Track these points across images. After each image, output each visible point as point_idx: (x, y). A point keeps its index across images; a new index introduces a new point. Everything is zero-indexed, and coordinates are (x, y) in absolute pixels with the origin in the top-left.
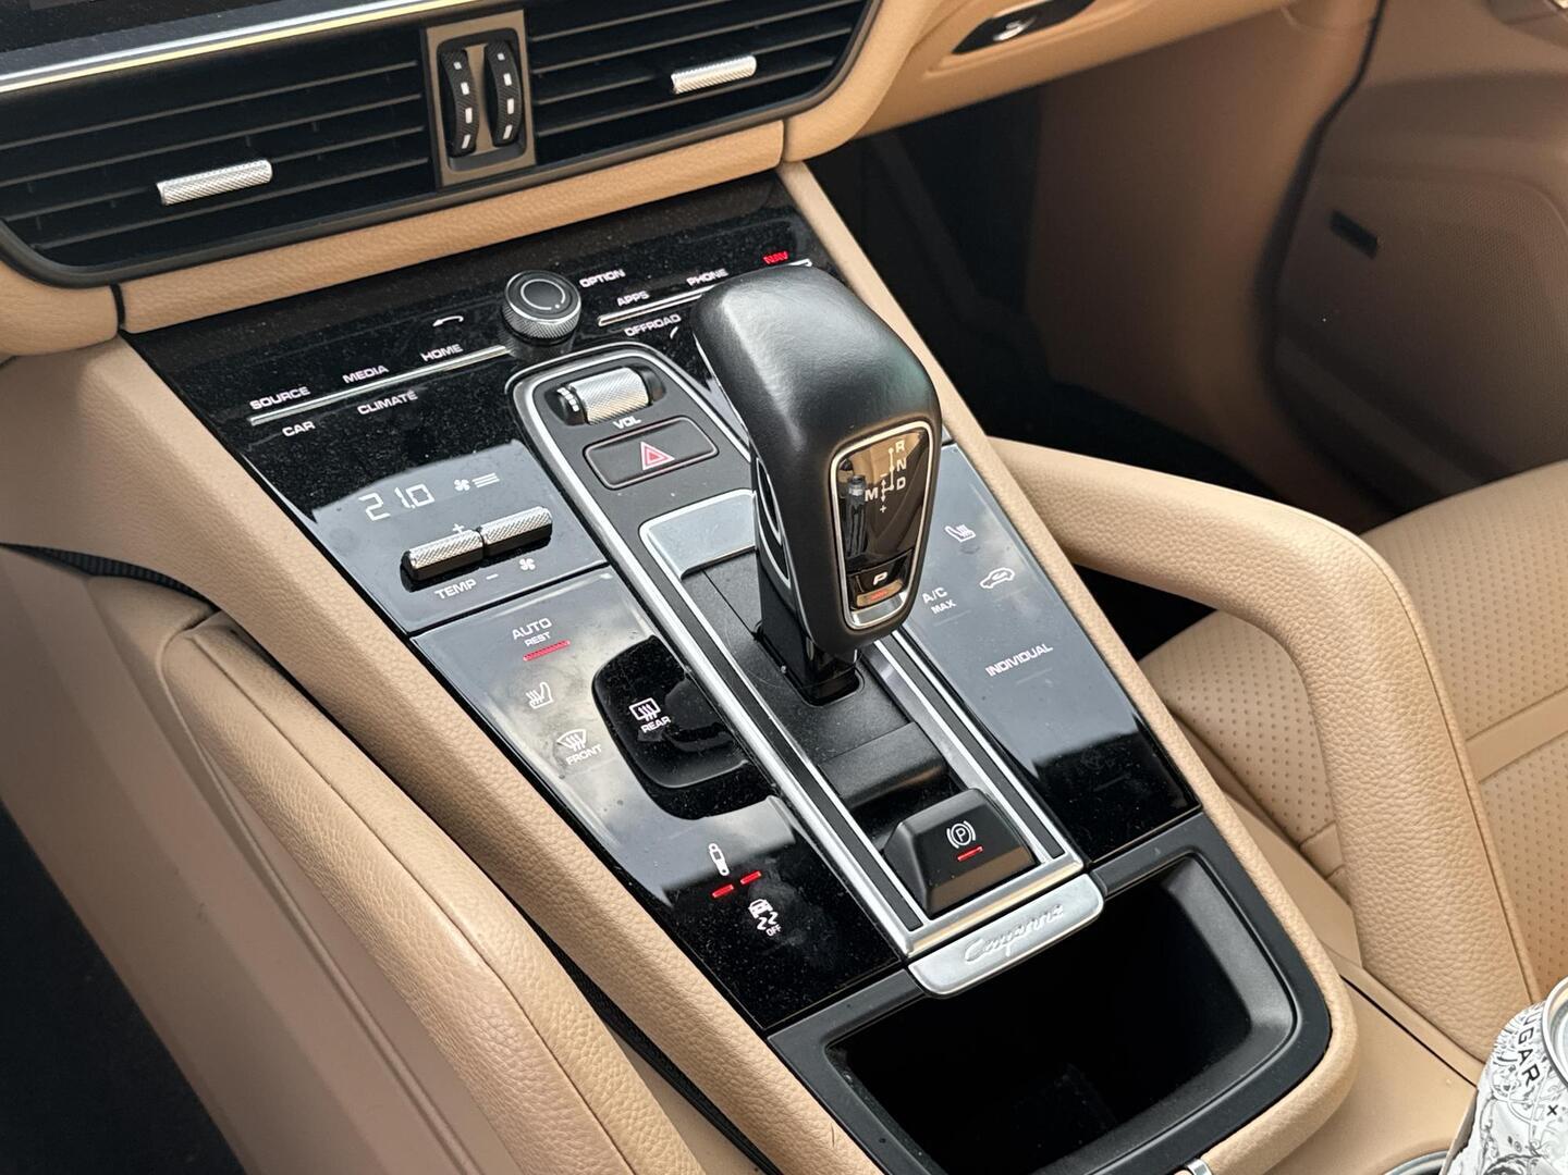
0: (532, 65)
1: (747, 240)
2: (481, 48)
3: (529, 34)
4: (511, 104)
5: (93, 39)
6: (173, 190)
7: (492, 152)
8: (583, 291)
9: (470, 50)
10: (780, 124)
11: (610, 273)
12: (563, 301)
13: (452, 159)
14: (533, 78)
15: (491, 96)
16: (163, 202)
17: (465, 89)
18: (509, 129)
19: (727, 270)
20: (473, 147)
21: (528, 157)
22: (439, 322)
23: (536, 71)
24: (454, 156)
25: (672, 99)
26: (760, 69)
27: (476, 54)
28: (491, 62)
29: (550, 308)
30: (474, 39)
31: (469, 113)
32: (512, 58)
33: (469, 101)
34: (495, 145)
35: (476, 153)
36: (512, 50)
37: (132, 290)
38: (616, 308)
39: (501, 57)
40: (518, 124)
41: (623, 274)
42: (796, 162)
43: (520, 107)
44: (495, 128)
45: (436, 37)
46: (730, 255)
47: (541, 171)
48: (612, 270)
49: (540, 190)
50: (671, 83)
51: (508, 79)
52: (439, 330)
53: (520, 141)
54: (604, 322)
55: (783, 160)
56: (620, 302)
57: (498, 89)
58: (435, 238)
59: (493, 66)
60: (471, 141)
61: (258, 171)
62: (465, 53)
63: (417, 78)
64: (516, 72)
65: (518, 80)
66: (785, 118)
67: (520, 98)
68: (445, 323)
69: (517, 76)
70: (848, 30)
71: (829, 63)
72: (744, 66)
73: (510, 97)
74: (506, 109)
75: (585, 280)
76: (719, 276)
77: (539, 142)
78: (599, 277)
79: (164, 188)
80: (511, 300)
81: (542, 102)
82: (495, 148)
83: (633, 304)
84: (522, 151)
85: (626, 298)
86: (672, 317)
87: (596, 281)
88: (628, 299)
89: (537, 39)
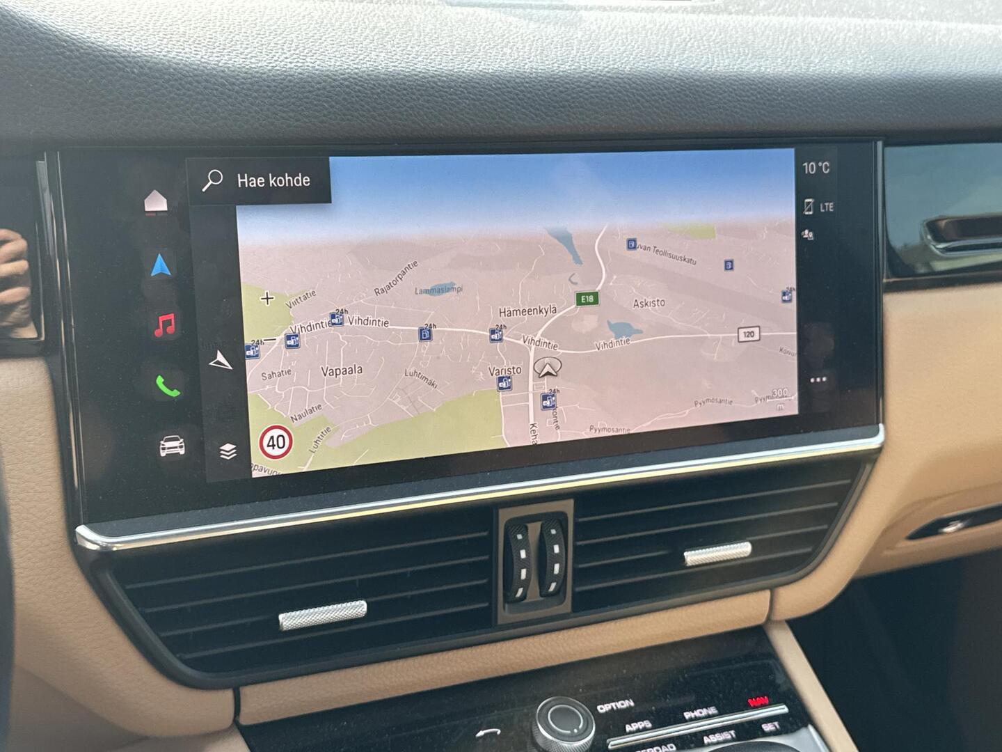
0: (576, 539)
1: (735, 683)
2: (539, 524)
3: (576, 516)
4: (557, 567)
5: (248, 506)
6: (289, 620)
7: (537, 602)
8: (598, 717)
9: (529, 525)
10: (767, 594)
11: (622, 702)
12: (581, 726)
13: (507, 605)
14: (575, 548)
15: (542, 560)
16: (281, 629)
17: (523, 554)
18: (553, 585)
19: (717, 709)
20: (524, 597)
21: (567, 606)
22: (481, 733)
23: (579, 543)
24: (508, 603)
25: (683, 569)
26: (755, 551)
27: (534, 529)
28: (545, 535)
29: (569, 732)
30: (533, 518)
31: (524, 572)
32: (561, 533)
33: (524, 564)
34: (541, 596)
35: (525, 601)
36: (561, 526)
37: (248, 692)
38: (624, 733)
39: (553, 532)
40: (560, 582)
41: (632, 704)
42: (779, 622)
43: (564, 570)
44: (543, 585)
45: (505, 516)
46: (721, 695)
47: (576, 617)
48: (624, 700)
49: (572, 632)
50: (683, 559)
51: (556, 549)
52: (481, 741)
53: (561, 594)
54: (612, 746)
55: (769, 618)
56: (628, 728)
57: (548, 556)
58: (487, 664)
59: (546, 538)
60: (523, 592)
61: (358, 608)
62: (527, 528)
63: (487, 545)
64: (563, 543)
65: (564, 550)
66: (772, 588)
67: (564, 563)
68: (486, 734)
69: (564, 547)
70: (825, 527)
71: (809, 550)
72: (743, 549)
73: (557, 563)
74: (553, 570)
75: (601, 706)
76: (710, 713)
77: (575, 595)
78: (613, 704)
79: (283, 618)
80: (539, 722)
81: (581, 566)
82: (542, 599)
83: (638, 731)
84: (562, 602)
85: (633, 725)
86: (669, 746)
87: (610, 707)
88: (635, 726)
89: (581, 520)
